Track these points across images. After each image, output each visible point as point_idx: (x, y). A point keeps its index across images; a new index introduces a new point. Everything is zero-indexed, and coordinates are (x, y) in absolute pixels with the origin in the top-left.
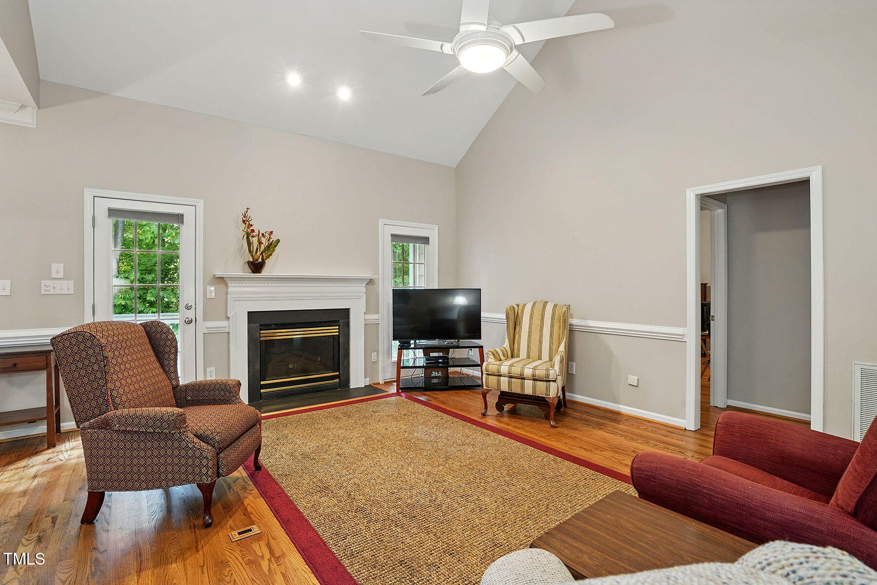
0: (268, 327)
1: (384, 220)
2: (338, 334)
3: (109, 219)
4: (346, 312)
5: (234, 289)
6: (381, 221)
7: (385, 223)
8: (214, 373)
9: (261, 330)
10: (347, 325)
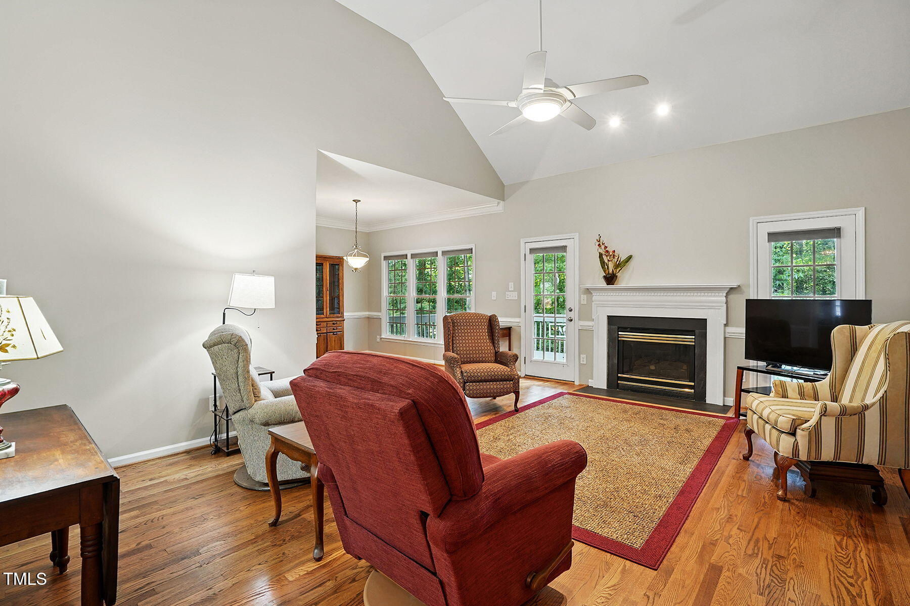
0: (624, 329)
1: (755, 218)
2: (694, 343)
3: (530, 255)
4: (703, 323)
5: (596, 297)
6: (752, 221)
7: (758, 221)
8: (585, 359)
9: (618, 332)
10: (704, 336)
